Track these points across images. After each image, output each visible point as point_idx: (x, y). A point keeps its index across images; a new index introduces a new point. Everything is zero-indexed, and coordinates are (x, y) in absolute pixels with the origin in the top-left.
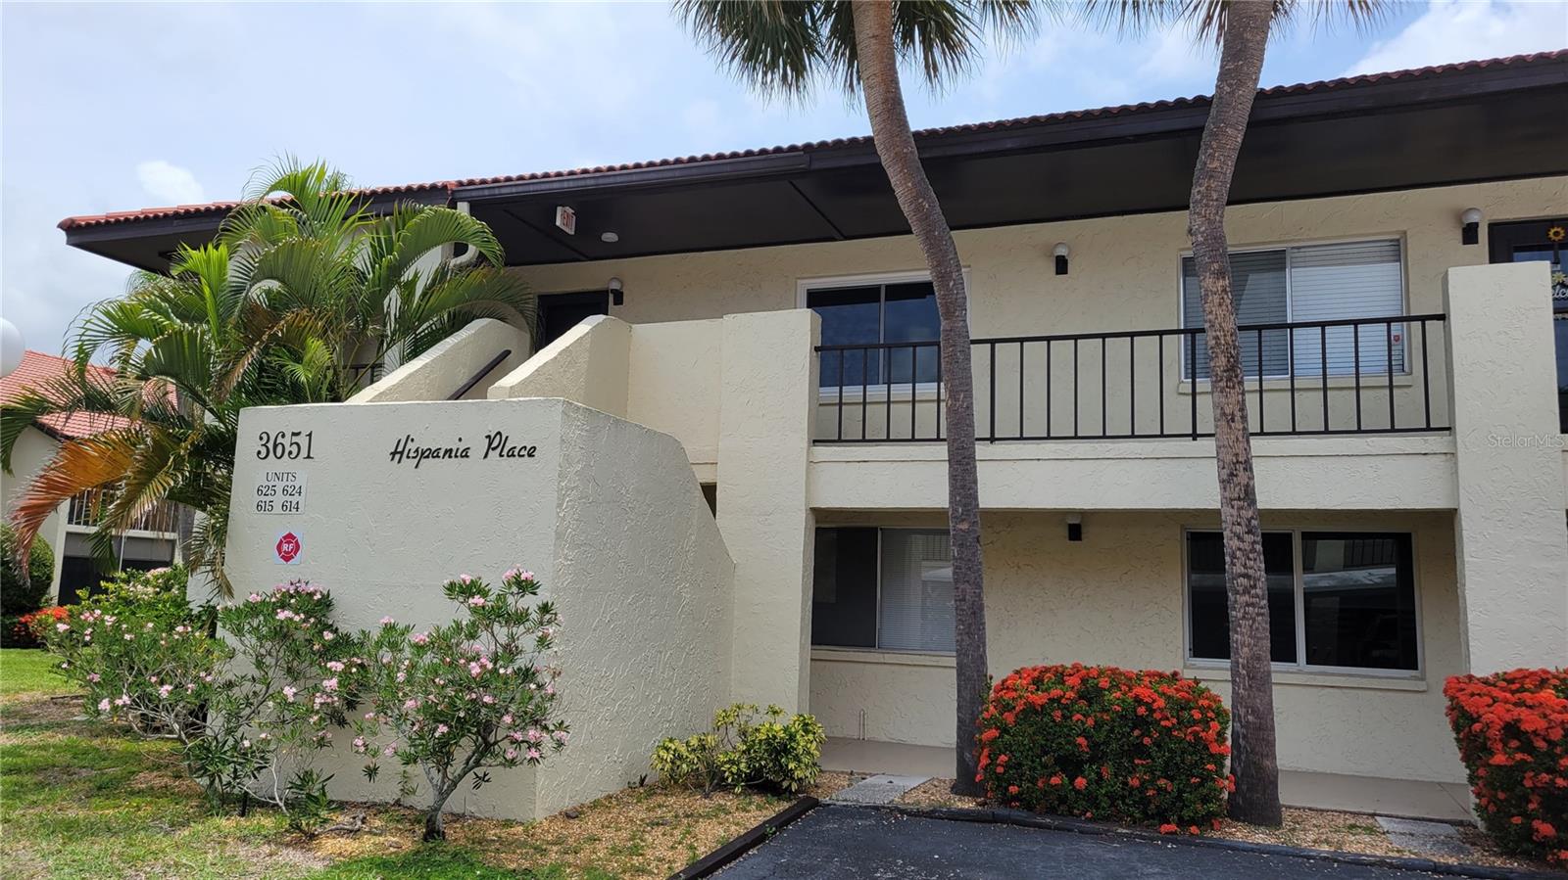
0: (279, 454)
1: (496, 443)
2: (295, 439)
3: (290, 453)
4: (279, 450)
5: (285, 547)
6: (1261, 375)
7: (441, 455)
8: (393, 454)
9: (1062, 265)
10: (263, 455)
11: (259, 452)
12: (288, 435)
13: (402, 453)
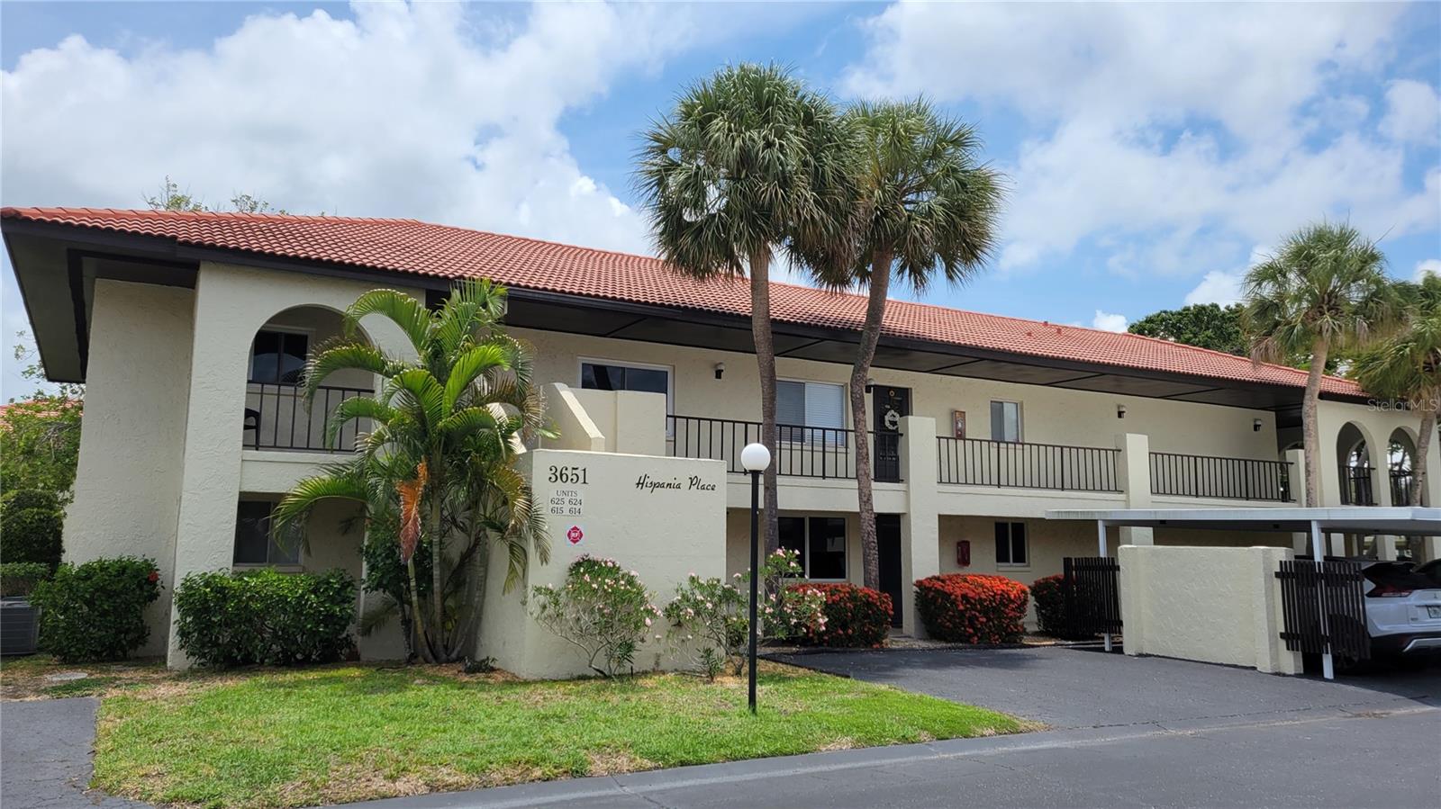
0: (564, 480)
1: (694, 481)
2: (574, 472)
3: (572, 480)
4: (564, 478)
5: (573, 535)
6: (791, 441)
7: (665, 485)
8: (638, 484)
9: (719, 374)
10: (554, 479)
11: (550, 478)
12: (570, 469)
13: (643, 484)
